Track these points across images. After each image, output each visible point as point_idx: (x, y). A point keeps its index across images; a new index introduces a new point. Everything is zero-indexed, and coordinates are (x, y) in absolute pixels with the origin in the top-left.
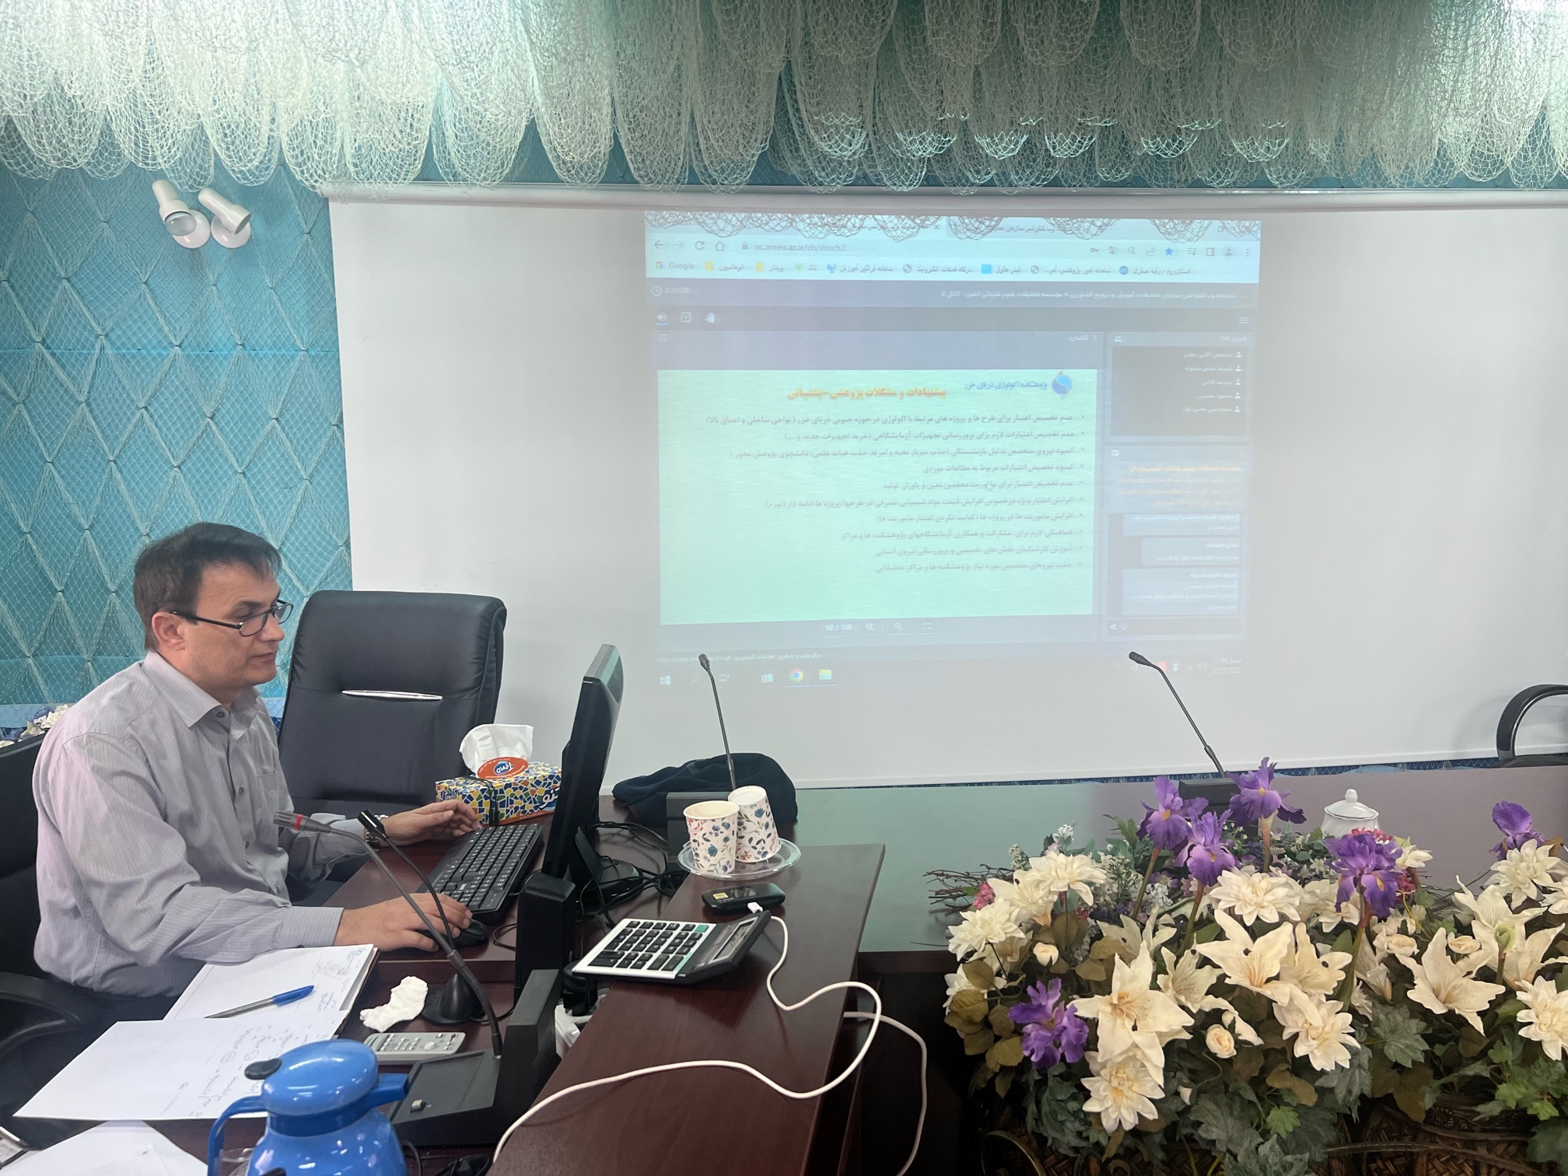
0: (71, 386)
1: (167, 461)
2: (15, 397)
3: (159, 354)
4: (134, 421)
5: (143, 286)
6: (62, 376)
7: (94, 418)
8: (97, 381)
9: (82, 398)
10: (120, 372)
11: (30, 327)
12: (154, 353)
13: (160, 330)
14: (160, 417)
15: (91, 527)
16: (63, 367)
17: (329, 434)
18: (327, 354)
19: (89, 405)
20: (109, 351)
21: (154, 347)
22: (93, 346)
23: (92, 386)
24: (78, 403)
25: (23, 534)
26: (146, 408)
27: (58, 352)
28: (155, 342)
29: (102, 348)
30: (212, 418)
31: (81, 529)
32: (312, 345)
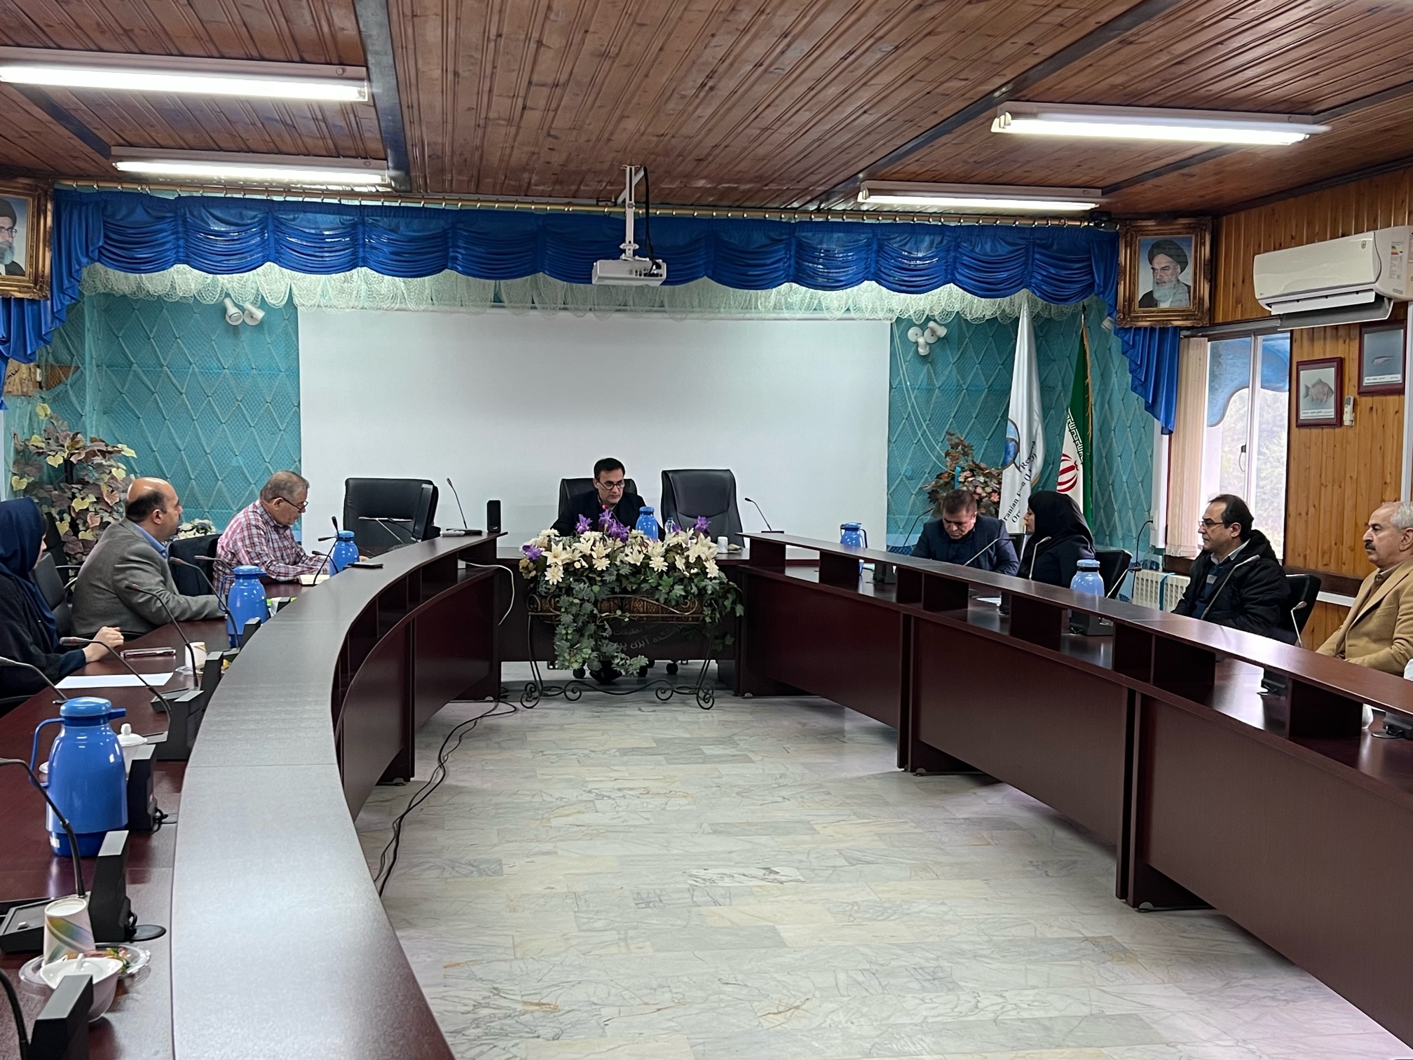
0: (179, 386)
3: (218, 372)
4: (205, 402)
5: (214, 342)
6: (175, 381)
7: (188, 400)
9: (183, 391)
10: (200, 380)
11: (162, 360)
12: (216, 371)
13: (220, 361)
15: (184, 450)
16: (175, 377)
17: (294, 409)
18: (295, 374)
20: (197, 370)
21: (216, 369)
23: (188, 386)
24: (181, 393)
26: (211, 396)
27: (174, 371)
28: (216, 367)
29: (194, 369)
30: (241, 402)
31: (180, 450)
32: (287, 370)
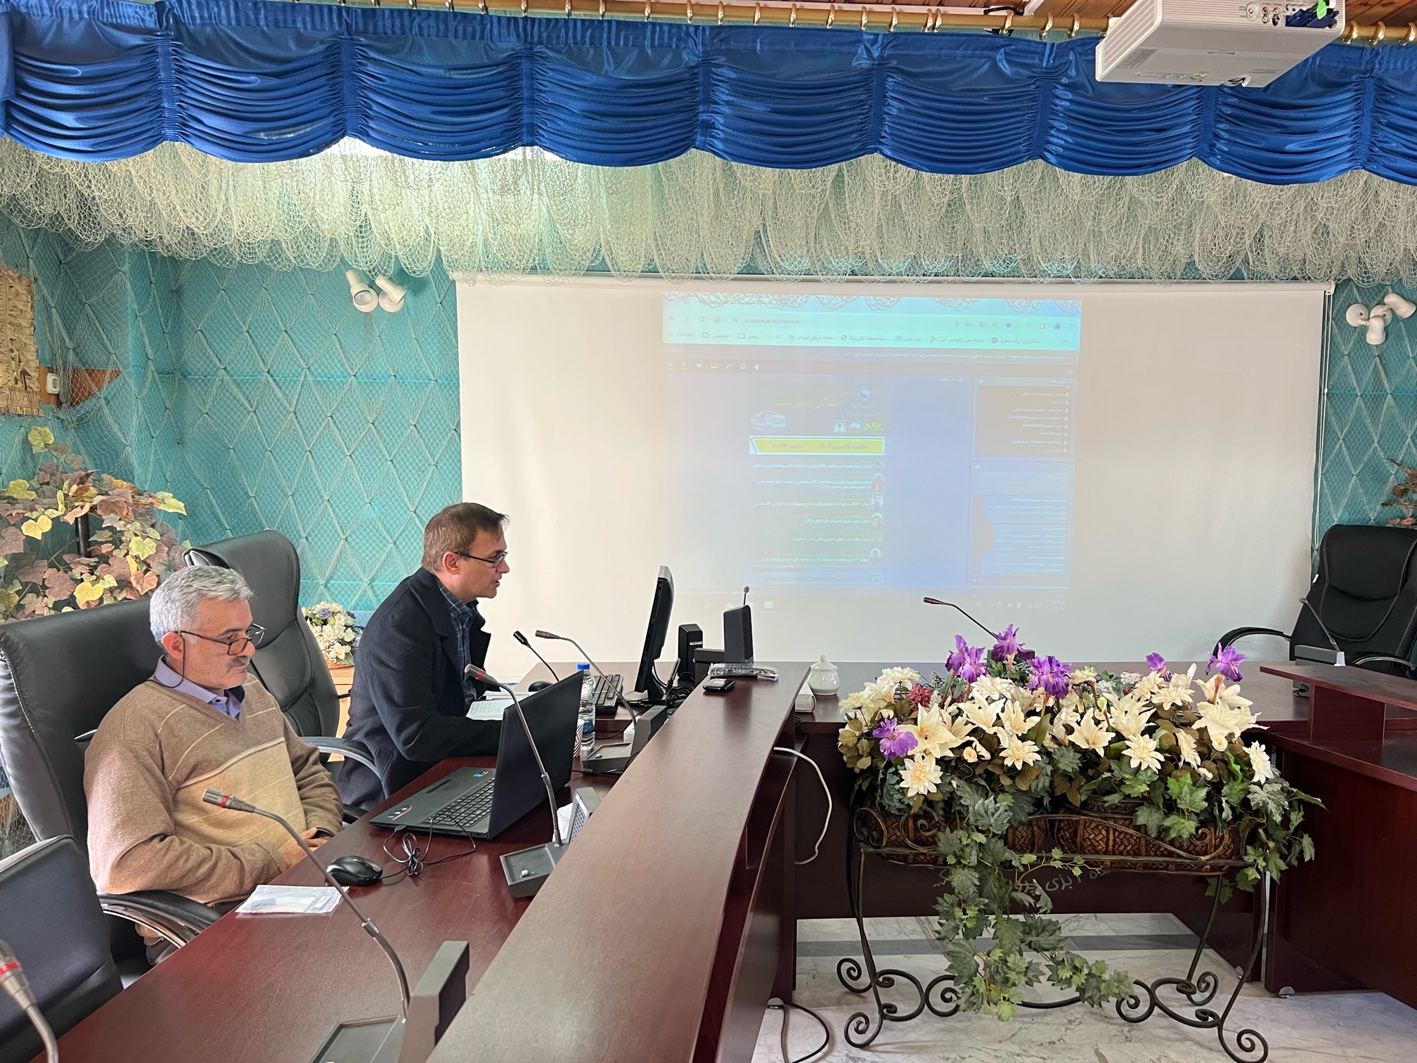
0: (285, 401)
1: (343, 452)
2: (250, 408)
3: (342, 382)
4: (323, 425)
5: (334, 336)
6: (280, 394)
7: (299, 422)
8: (301, 398)
9: (291, 410)
10: (316, 393)
11: (261, 364)
12: (338, 380)
13: (343, 365)
14: (340, 422)
16: (281, 388)
17: (450, 435)
18: (450, 382)
19: (295, 413)
20: (310, 378)
21: (338, 377)
22: (300, 374)
23: (298, 400)
24: (288, 412)
25: (249, 497)
26: (331, 416)
27: (277, 379)
28: (339, 373)
29: (305, 376)
30: (373, 424)
31: (286, 495)
32: (440, 377)
